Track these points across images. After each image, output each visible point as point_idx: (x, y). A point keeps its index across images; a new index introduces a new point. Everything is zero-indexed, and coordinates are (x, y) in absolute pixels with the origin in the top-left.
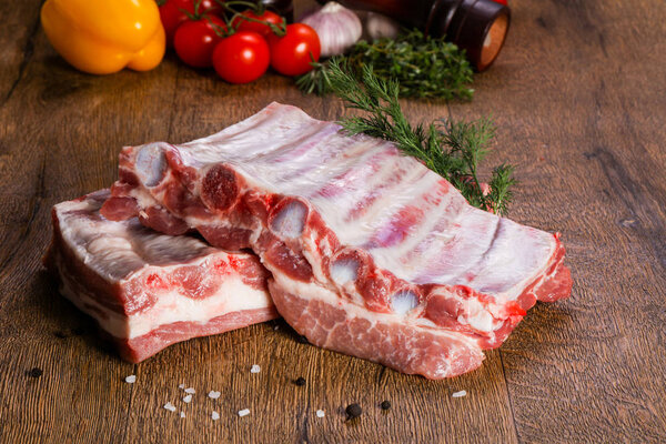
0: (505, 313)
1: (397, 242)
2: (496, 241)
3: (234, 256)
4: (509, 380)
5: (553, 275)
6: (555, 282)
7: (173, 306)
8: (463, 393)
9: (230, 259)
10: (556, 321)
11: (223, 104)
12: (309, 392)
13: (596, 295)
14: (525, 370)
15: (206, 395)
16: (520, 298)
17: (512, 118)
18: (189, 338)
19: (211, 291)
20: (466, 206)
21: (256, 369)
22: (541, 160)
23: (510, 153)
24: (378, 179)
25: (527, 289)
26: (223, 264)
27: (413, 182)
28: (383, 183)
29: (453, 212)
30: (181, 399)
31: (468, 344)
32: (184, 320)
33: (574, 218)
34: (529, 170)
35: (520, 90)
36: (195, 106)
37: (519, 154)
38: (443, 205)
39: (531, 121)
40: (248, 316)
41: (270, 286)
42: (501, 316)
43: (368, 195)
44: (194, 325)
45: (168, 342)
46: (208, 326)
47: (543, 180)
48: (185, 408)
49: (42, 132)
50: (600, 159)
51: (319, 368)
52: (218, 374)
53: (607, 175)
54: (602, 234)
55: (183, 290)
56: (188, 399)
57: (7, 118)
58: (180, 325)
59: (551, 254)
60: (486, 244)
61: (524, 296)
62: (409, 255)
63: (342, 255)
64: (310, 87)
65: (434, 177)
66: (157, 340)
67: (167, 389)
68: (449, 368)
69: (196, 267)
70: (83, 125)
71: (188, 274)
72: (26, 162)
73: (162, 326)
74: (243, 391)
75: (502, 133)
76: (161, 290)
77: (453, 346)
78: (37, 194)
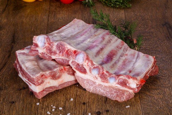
0: (140, 82)
1: (110, 61)
2: (137, 59)
3: (65, 67)
4: (141, 101)
5: (153, 68)
6: (154, 70)
7: (49, 83)
8: (129, 106)
9: (64, 68)
10: (154, 81)
11: (63, 11)
12: (86, 107)
13: (165, 72)
14: (145, 98)
15: (59, 108)
16: (144, 77)
17: (142, 13)
18: (53, 91)
19: (59, 77)
20: (129, 48)
21: (72, 99)
22: (150, 27)
23: (141, 25)
24: (104, 42)
25: (146, 74)
26: (62, 70)
27: (114, 42)
28: (106, 43)
29: (125, 51)
30: (52, 110)
31: (130, 91)
32: (52, 86)
33: (159, 46)
34: (147, 30)
35: (144, 4)
36: (55, 12)
37: (144, 25)
38: (122, 49)
39: (147, 14)
40: (69, 83)
41: (75, 75)
42: (139, 84)
43: (101, 47)
44: (54, 87)
45: (48, 93)
46: (59, 87)
47: (151, 34)
48: (52, 113)
49: (14, 22)
50: (166, 26)
51: (89, 99)
52: (62, 102)
53: (169, 31)
54: (167, 51)
55: (51, 78)
56: (53, 110)
57: (4, 17)
58: (51, 87)
59: (153, 63)
60: (134, 60)
61: (145, 76)
62: (113, 65)
63: (95, 67)
64: (86, 5)
65: (120, 41)
66: (45, 92)
67: (48, 107)
68: (125, 98)
69: (54, 71)
70: (24, 19)
71: (53, 73)
72: (9, 32)
73: (46, 88)
74: (68, 107)
75: (139, 18)
76: (45, 79)
77: (126, 92)
78: (12, 43)
